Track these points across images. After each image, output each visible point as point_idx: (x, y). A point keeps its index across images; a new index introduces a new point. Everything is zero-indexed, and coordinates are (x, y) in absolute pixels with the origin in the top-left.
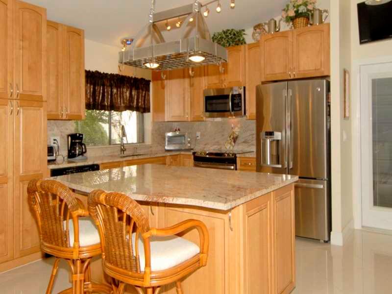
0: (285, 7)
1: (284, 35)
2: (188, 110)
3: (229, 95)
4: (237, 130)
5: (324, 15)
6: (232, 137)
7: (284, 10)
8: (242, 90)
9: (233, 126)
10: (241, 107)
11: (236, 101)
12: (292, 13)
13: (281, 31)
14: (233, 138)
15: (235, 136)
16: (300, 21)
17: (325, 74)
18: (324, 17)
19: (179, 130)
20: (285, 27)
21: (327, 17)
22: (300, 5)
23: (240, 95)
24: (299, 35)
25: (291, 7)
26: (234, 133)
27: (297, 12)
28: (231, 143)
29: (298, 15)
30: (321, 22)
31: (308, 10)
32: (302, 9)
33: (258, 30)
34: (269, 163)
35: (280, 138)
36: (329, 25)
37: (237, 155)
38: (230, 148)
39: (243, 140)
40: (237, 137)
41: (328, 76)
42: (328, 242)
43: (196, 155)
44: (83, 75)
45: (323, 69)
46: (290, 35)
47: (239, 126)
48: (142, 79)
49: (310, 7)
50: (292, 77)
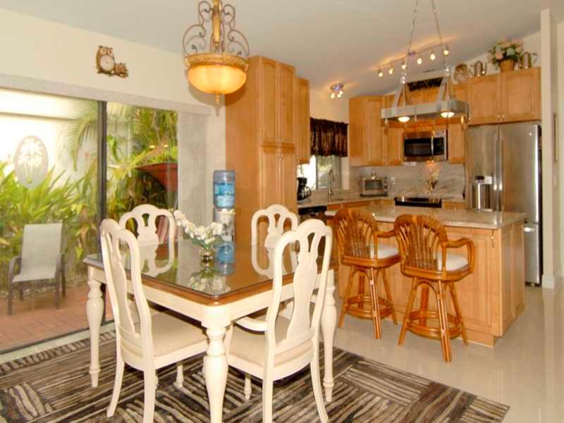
0: (492, 49)
1: (492, 78)
2: (385, 154)
3: (430, 139)
4: (436, 176)
5: (533, 58)
6: (430, 182)
7: (490, 51)
8: (445, 134)
9: (431, 170)
10: (443, 150)
11: (439, 145)
12: (500, 56)
13: (488, 73)
14: (432, 183)
15: (434, 180)
16: (507, 63)
17: (536, 118)
18: (532, 60)
19: (375, 174)
20: (491, 69)
21: (536, 60)
22: (508, 48)
23: (442, 139)
24: (508, 79)
25: (498, 49)
26: (432, 177)
27: (505, 55)
28: (429, 189)
29: (506, 57)
30: (530, 66)
31: (516, 53)
32: (510, 52)
33: (461, 71)
34: (479, 207)
35: (490, 183)
36: (539, 69)
37: (442, 201)
38: (428, 193)
39: (443, 186)
40: (436, 183)
41: (540, 120)
42: (539, 285)
43: (397, 200)
44: (309, 122)
45: (533, 113)
46: (499, 78)
47: (438, 170)
48: (342, 123)
49: (518, 50)
50: (501, 121)
